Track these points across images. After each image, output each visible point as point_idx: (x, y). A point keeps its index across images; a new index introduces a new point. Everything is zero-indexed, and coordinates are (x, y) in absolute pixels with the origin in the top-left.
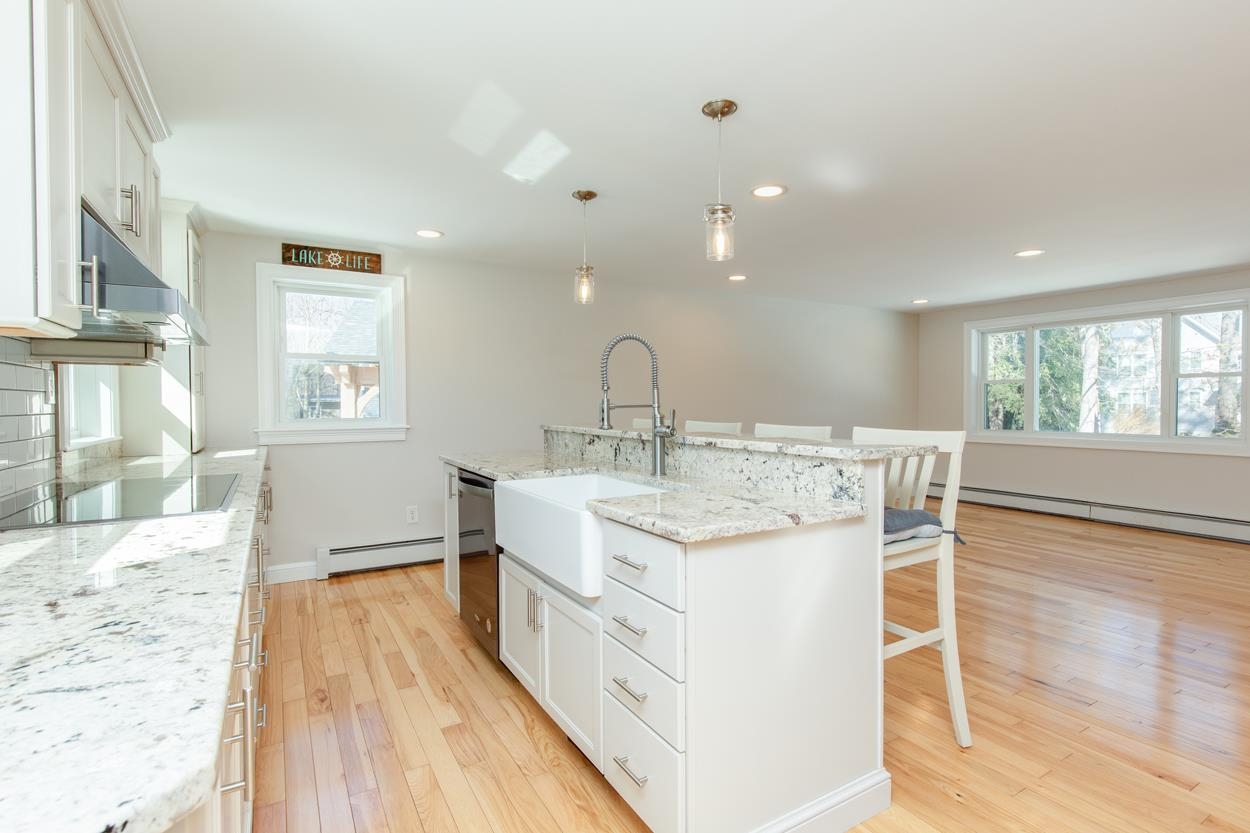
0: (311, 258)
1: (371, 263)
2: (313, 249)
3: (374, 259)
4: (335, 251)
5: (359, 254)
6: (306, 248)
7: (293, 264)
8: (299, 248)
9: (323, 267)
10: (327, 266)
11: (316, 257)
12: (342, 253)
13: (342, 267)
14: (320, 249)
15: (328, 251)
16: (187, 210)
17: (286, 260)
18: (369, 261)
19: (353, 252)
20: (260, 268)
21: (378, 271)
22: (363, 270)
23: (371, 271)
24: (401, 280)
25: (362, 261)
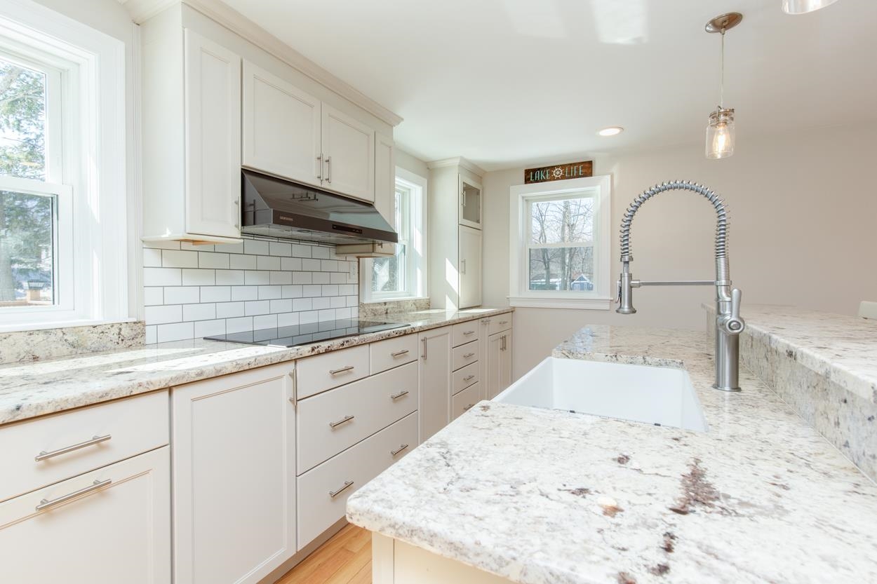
0: (542, 175)
1: (583, 169)
2: (543, 169)
3: (587, 165)
4: (558, 167)
5: (575, 164)
6: (539, 169)
7: (531, 182)
8: (534, 171)
9: (550, 180)
10: (553, 179)
11: (545, 175)
12: (563, 166)
13: (563, 178)
14: (548, 168)
15: (553, 168)
16: (457, 162)
17: (527, 181)
18: (582, 168)
19: (571, 164)
20: (513, 189)
21: (590, 174)
22: (578, 176)
23: (585, 175)
24: (609, 177)
25: (578, 170)
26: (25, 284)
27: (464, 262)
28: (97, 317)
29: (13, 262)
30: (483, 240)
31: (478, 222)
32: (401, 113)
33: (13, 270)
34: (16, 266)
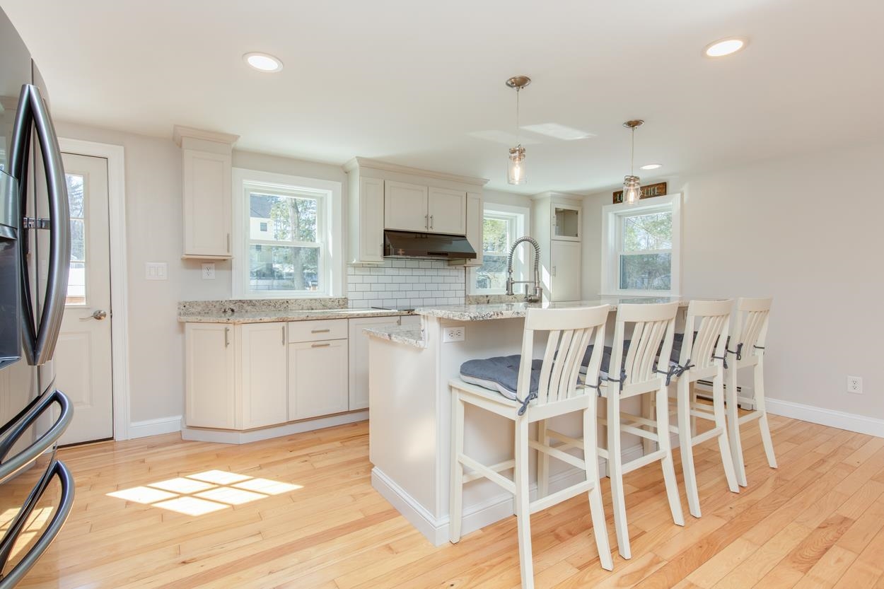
3: (662, 186)
5: (652, 186)
7: (618, 202)
8: (621, 193)
12: (642, 188)
13: (643, 197)
16: (549, 194)
17: (615, 201)
18: (658, 189)
19: (648, 186)
20: (604, 208)
21: (665, 193)
22: (655, 196)
23: (659, 195)
24: (679, 195)
25: (654, 190)
26: (310, 283)
27: (555, 267)
28: (331, 295)
29: (304, 269)
30: (582, 248)
31: (577, 236)
32: (485, 177)
33: (304, 273)
34: (306, 271)
